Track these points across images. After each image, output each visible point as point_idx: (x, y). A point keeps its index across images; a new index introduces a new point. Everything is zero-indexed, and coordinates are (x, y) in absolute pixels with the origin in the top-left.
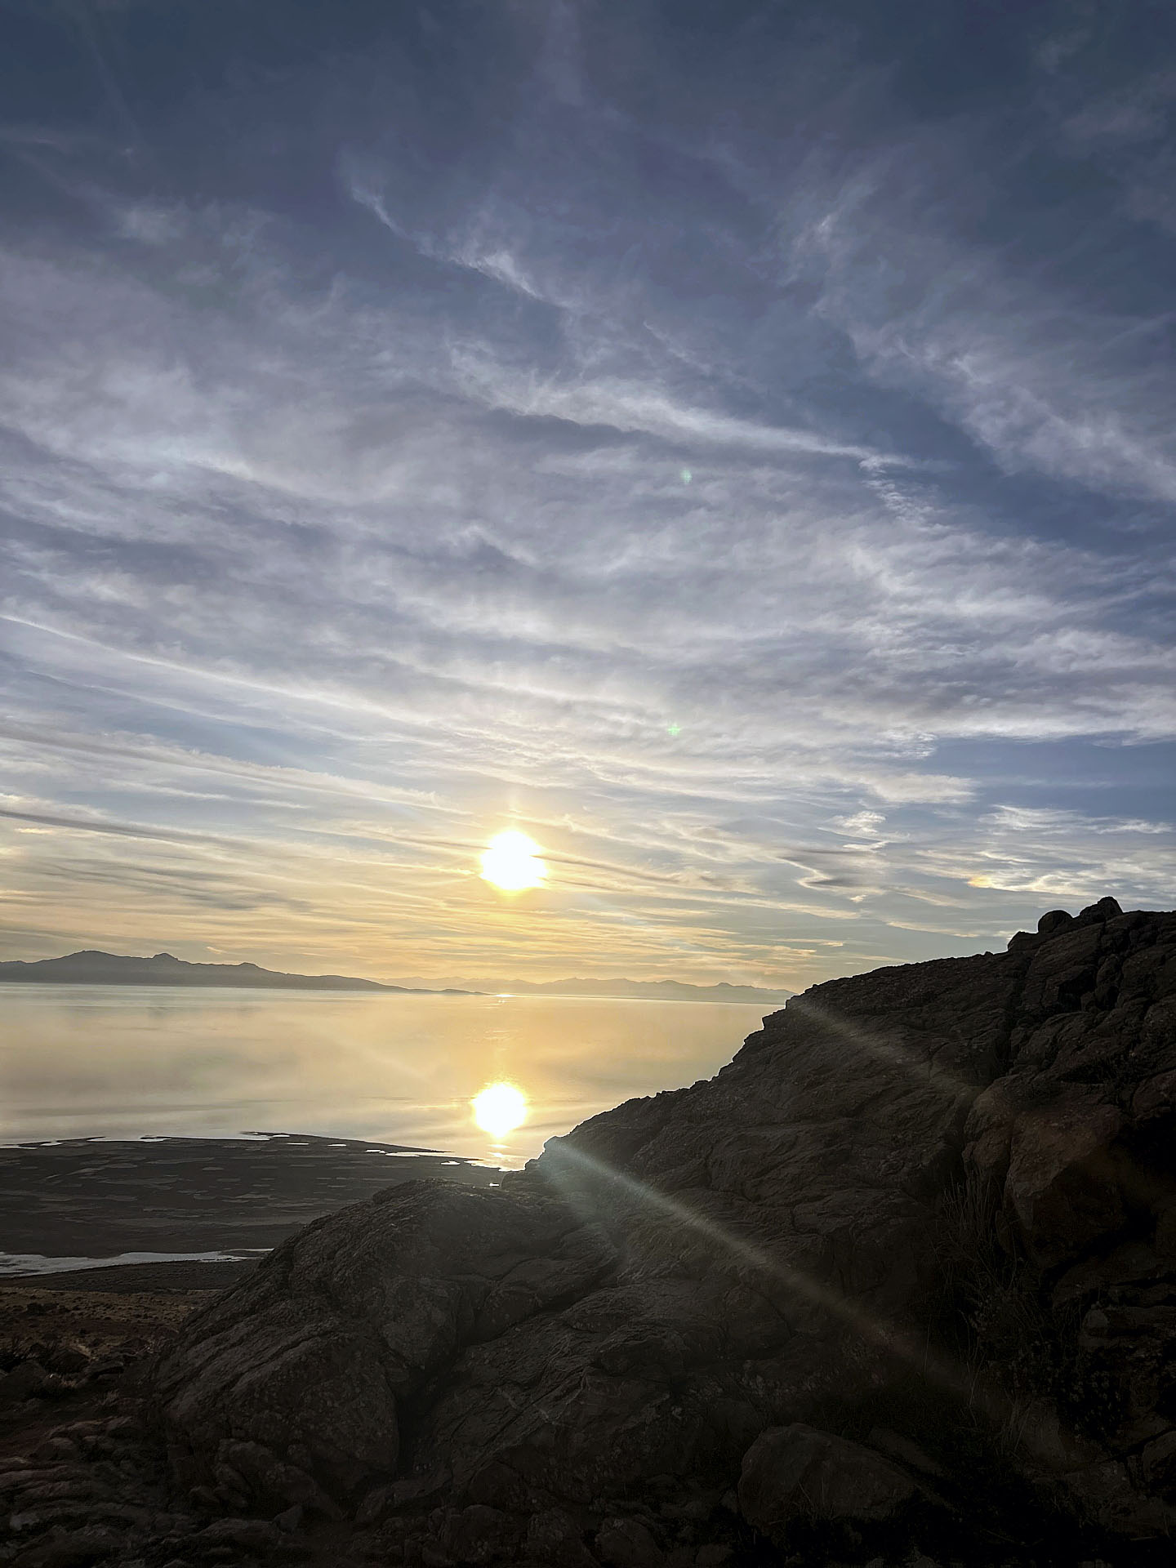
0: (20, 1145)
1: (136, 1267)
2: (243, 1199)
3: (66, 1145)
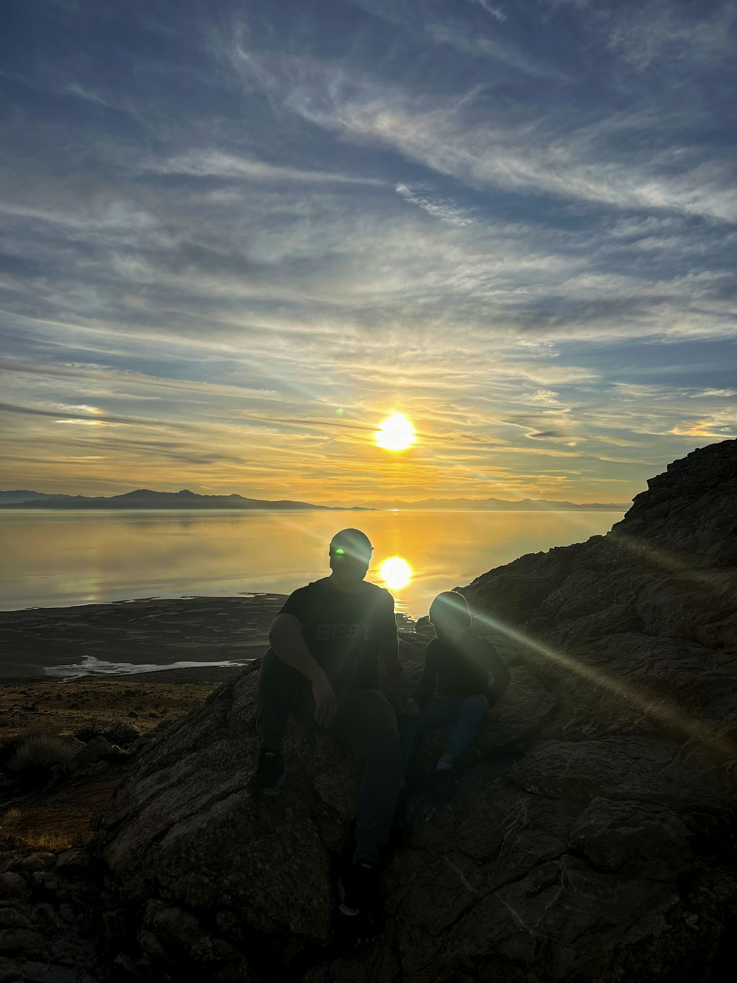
0: (113, 602)
1: (183, 670)
2: (241, 631)
3: (138, 602)
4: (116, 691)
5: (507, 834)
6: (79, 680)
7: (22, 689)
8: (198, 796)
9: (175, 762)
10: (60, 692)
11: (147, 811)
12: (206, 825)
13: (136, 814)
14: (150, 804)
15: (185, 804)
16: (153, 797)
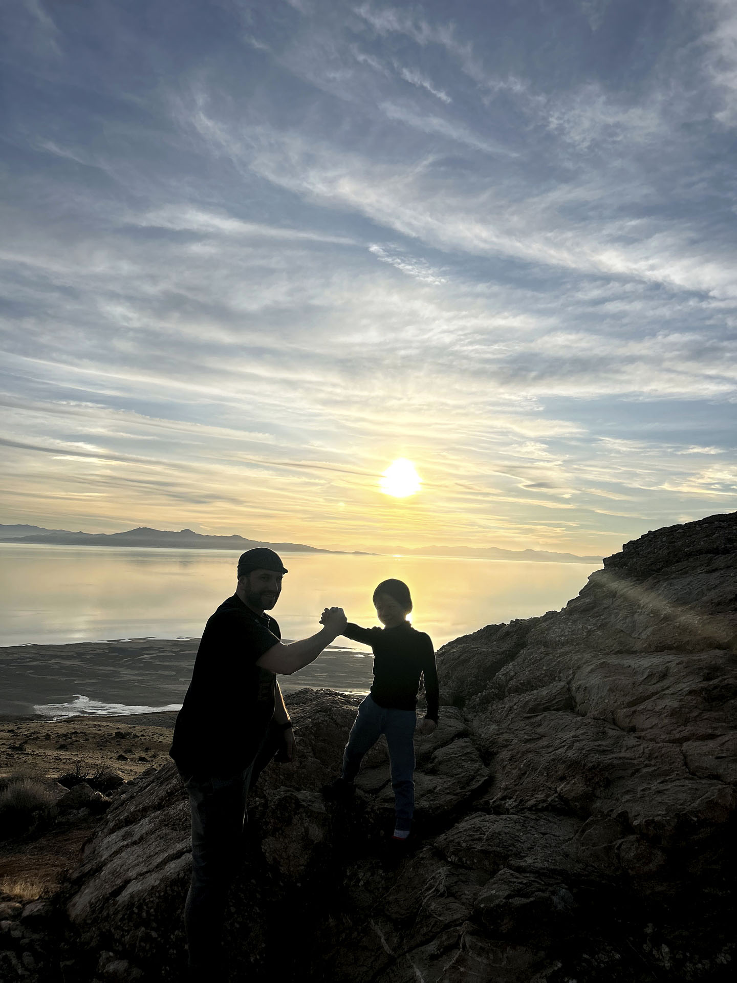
4: (106, 733)
5: (425, 901)
6: (69, 720)
7: (11, 727)
8: (156, 854)
9: (140, 820)
10: (49, 732)
11: (108, 866)
12: (158, 883)
13: (99, 869)
14: (112, 860)
15: (143, 862)
16: (116, 853)
